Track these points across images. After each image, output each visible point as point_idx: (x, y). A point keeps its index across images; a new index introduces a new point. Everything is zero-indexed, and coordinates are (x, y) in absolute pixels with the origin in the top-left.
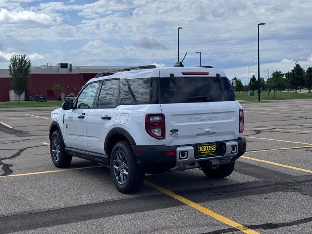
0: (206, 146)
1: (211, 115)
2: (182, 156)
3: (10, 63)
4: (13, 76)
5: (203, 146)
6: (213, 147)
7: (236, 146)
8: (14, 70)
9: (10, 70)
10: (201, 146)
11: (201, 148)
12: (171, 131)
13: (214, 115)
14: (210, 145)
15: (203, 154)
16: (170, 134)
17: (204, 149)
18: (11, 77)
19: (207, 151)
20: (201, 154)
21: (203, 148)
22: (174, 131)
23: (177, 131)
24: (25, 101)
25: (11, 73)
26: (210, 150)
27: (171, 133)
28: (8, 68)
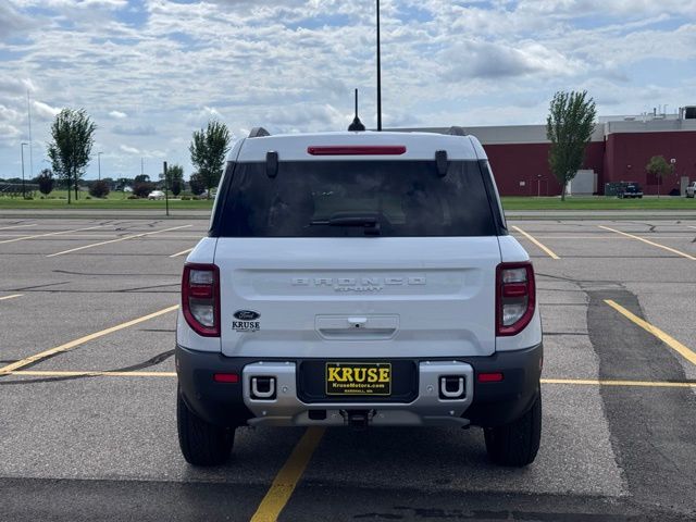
0: (353, 367)
1: (375, 278)
2: (259, 390)
3: (550, 113)
4: (553, 140)
5: (341, 366)
6: (378, 374)
7: (464, 377)
8: (558, 127)
9: (550, 127)
10: (335, 366)
11: (333, 374)
12: (237, 315)
13: (388, 278)
14: (368, 367)
15: (342, 390)
16: (234, 324)
17: (345, 374)
18: (550, 141)
19: (355, 382)
20: (331, 389)
21: (340, 373)
22: (247, 317)
23: (256, 316)
24: (594, 194)
25: (550, 135)
26: (366, 382)
27: (236, 320)
28: (546, 123)
